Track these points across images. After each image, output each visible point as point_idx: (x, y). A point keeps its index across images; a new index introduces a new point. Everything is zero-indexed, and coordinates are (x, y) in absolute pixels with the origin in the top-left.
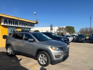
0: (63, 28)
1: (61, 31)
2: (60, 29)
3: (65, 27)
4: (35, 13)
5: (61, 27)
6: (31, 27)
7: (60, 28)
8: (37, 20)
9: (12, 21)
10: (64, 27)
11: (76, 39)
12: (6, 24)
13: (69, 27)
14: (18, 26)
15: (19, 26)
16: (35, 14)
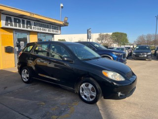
0: (107, 36)
1: (105, 42)
2: (102, 37)
3: (111, 34)
4: (62, 5)
5: (105, 34)
6: (55, 33)
7: (103, 35)
8: (66, 19)
9: (21, 19)
10: (109, 33)
11: (135, 54)
12: (9, 26)
13: (118, 33)
14: (31, 30)
15: (33, 30)
16: (62, 7)
